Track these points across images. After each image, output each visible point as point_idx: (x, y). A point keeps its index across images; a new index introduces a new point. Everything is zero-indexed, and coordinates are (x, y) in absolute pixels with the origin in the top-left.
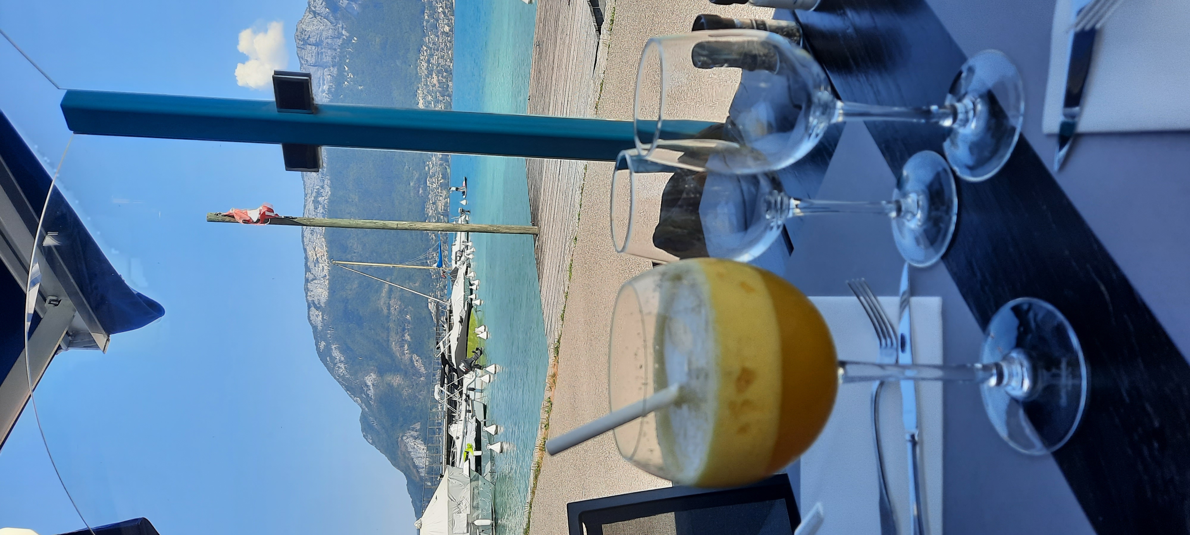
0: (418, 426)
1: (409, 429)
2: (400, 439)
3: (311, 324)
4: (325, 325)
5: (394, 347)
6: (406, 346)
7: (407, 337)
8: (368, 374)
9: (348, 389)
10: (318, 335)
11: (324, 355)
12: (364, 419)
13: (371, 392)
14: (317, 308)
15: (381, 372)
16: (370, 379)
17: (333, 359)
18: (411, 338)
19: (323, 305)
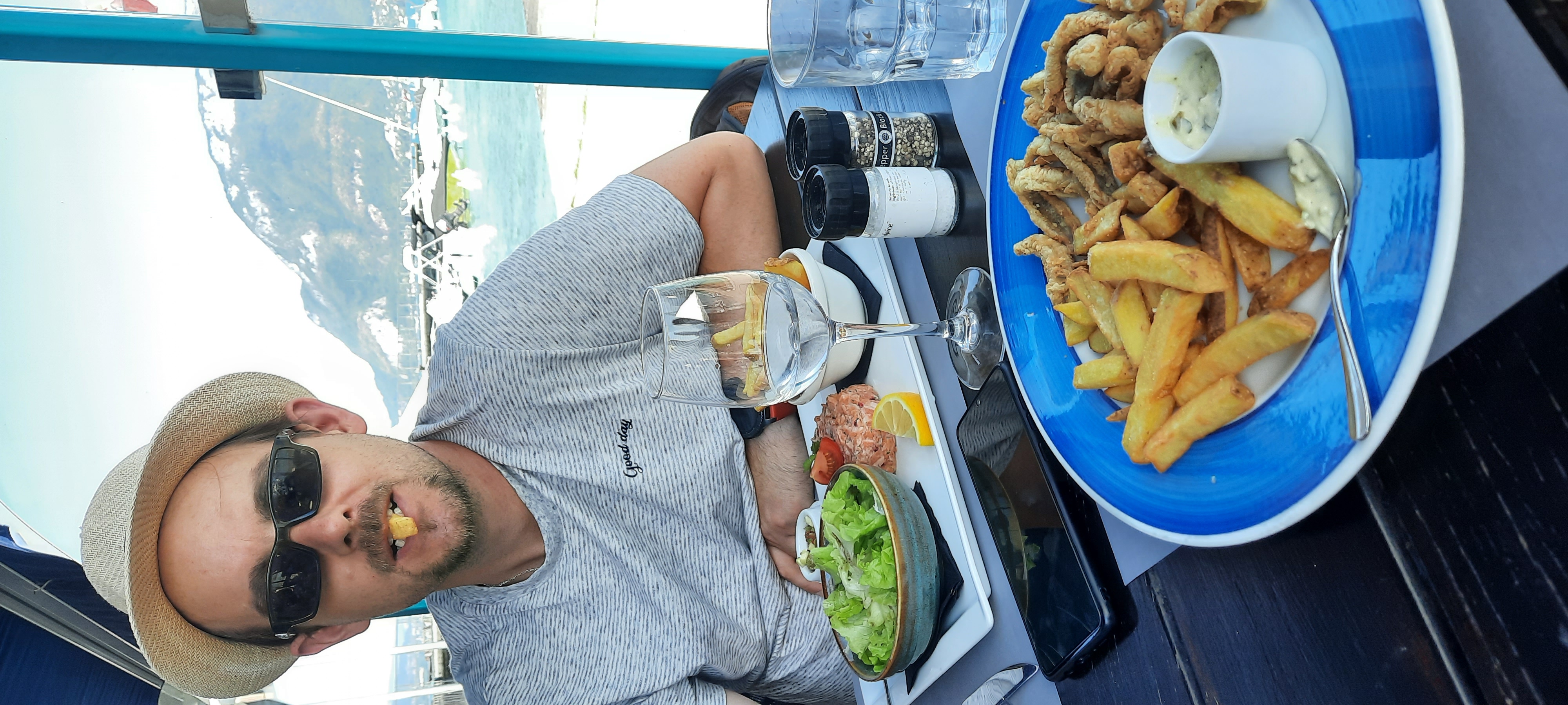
0: (383, 301)
1: (371, 306)
2: (359, 319)
3: (215, 161)
4: (236, 165)
5: (341, 194)
6: (357, 193)
7: (359, 182)
8: (305, 232)
9: (278, 252)
10: (227, 178)
11: (238, 205)
12: (306, 293)
13: (313, 257)
14: (221, 138)
15: (324, 229)
16: (309, 239)
17: (252, 211)
18: (364, 182)
19: (229, 133)
